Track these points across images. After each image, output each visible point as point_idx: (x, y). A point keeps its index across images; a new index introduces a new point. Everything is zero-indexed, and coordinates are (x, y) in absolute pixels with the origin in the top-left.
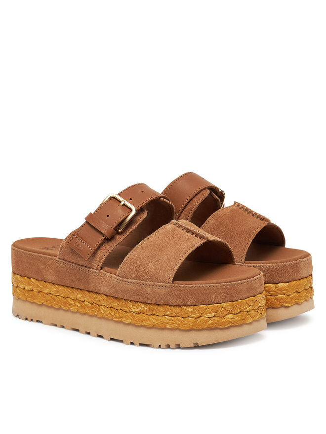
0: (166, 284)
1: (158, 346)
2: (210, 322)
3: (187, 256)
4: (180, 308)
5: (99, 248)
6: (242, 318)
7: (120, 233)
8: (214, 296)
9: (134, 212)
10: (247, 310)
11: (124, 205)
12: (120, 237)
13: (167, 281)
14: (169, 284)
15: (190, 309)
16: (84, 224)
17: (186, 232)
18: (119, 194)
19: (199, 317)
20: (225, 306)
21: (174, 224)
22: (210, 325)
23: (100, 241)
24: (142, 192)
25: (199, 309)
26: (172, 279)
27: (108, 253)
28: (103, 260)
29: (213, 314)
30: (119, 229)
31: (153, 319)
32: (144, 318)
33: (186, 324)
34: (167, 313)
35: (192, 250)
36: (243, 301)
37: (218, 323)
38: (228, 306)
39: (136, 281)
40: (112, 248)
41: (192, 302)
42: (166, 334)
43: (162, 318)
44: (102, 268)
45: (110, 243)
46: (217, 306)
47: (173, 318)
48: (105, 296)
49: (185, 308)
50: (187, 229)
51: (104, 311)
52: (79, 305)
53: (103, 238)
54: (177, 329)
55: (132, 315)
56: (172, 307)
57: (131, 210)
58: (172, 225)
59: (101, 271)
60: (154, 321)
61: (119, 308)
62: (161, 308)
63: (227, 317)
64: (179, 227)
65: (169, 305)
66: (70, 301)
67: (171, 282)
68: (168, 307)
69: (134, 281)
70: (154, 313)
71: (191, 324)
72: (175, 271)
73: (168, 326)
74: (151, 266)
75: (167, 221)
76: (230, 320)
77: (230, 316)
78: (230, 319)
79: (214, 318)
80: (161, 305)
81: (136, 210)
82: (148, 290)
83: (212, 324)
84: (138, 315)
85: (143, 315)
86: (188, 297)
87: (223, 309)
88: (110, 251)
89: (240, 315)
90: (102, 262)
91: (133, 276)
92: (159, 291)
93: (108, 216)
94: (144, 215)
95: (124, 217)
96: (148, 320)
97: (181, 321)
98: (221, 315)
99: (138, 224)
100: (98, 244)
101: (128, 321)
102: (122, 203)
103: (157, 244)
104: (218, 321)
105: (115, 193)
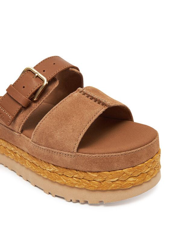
0: (71, 154)
1: (70, 200)
2: (113, 185)
3: (90, 125)
4: (86, 174)
5: (17, 115)
6: (142, 179)
7: (35, 102)
8: (116, 165)
9: (46, 82)
10: (146, 172)
11: (37, 76)
12: (36, 104)
13: (73, 150)
14: (74, 154)
15: (95, 175)
16: (6, 95)
17: (90, 99)
18: (35, 68)
19: (103, 181)
20: (127, 172)
21: (80, 92)
22: (113, 187)
23: (18, 110)
24: (54, 64)
25: (103, 176)
26: (76, 149)
27: (25, 120)
28: (21, 125)
29: (115, 179)
30: (34, 98)
31: (64, 179)
32: (57, 177)
33: (92, 186)
34: (75, 176)
35: (94, 118)
36: (142, 165)
37: (120, 186)
38: (129, 171)
39: (46, 148)
40: (29, 115)
41: (96, 169)
42: (75, 191)
43: (71, 179)
44: (22, 131)
45: (28, 110)
46: (119, 172)
47: (80, 180)
48: (27, 154)
49: (90, 173)
50: (91, 96)
51: (28, 164)
52: (13, 155)
53: (20, 107)
54: (85, 189)
55: (48, 173)
56: (79, 172)
57: (43, 81)
58: (78, 93)
59: (22, 134)
60: (65, 181)
61: (38, 165)
62: (70, 172)
63: (128, 180)
64: (84, 94)
65: (76, 170)
66: (8, 151)
67: (76, 151)
68: (75, 171)
69: (44, 148)
70: (65, 174)
71: (96, 186)
72: (79, 141)
73: (77, 186)
74: (58, 136)
75: (74, 89)
76: (132, 183)
77: (131, 179)
78: (131, 181)
79: (117, 182)
80: (69, 169)
81: (47, 81)
82: (57, 157)
83: (115, 187)
84: (52, 174)
85: (56, 174)
86: (92, 165)
87: (125, 175)
88: (27, 118)
89: (140, 177)
90: (21, 127)
91: (43, 144)
92: (66, 158)
93: (24, 87)
94: (56, 84)
95: (37, 88)
96: (60, 179)
97: (87, 184)
98: (123, 180)
99: (50, 92)
100: (16, 112)
101: (45, 177)
102: (37, 75)
103: (64, 113)
104: (120, 184)
105: (31, 66)
